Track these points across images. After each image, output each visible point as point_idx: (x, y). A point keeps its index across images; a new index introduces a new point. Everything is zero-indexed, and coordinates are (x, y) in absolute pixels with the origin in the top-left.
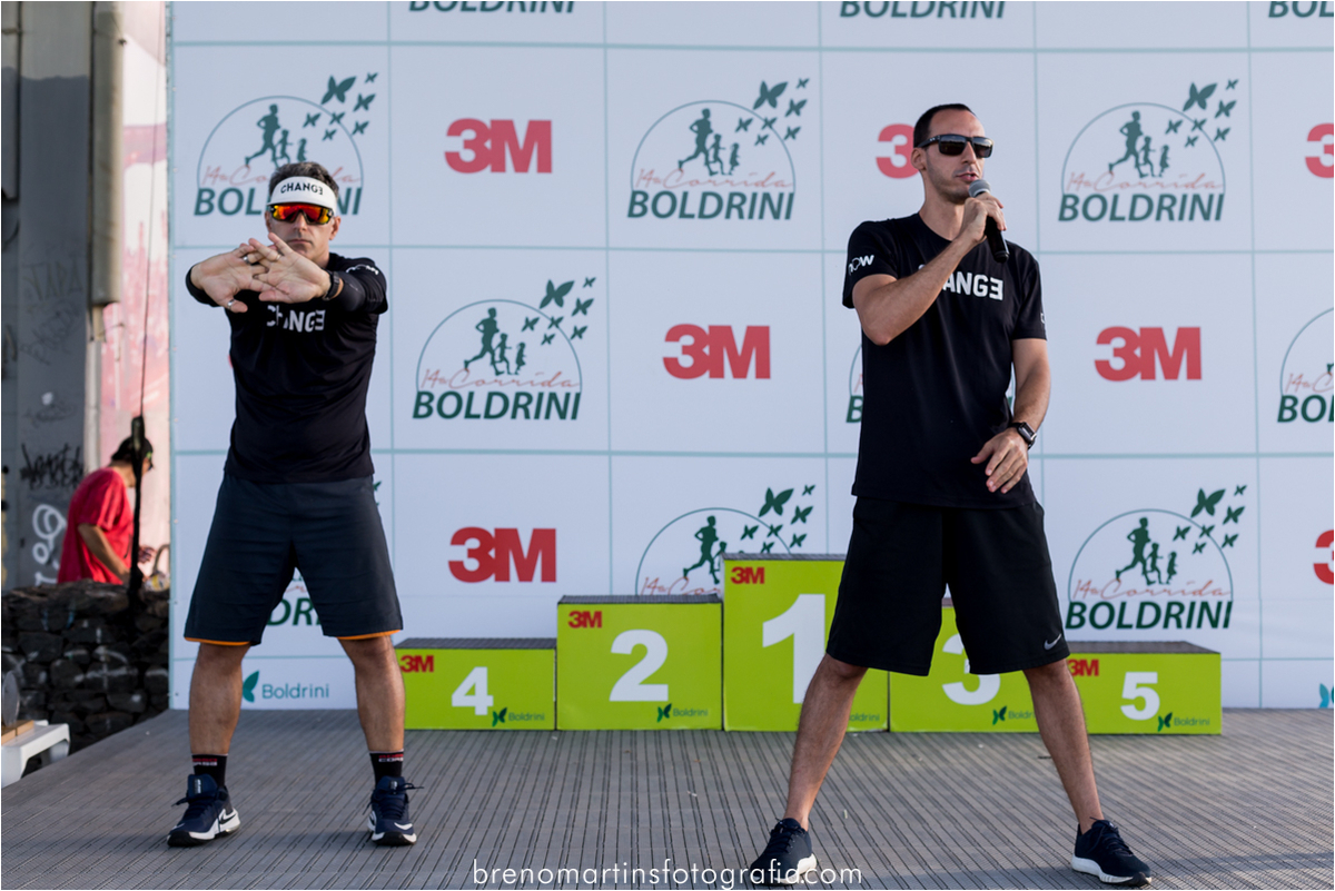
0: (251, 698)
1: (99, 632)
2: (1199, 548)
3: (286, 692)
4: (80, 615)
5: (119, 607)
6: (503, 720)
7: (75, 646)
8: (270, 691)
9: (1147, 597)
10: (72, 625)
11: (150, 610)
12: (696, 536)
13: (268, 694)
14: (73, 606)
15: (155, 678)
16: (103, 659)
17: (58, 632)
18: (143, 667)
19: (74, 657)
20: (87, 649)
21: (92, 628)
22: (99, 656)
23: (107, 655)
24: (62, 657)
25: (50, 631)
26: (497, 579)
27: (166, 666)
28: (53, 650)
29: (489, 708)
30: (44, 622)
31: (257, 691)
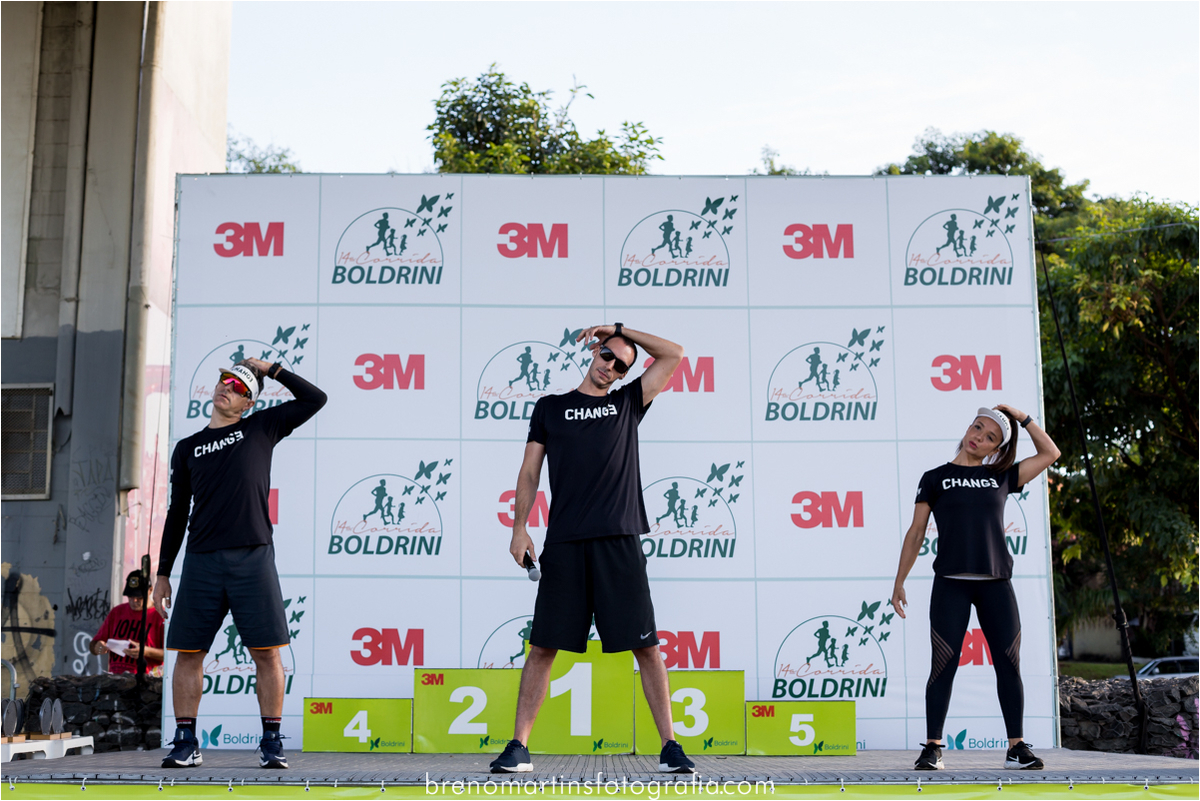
0: (215, 743)
1: (116, 703)
2: (863, 642)
3: (240, 740)
4: (104, 692)
5: (130, 687)
6: (377, 746)
7: (100, 712)
8: (229, 739)
9: (828, 676)
10: (98, 698)
11: (150, 688)
12: (519, 634)
13: (227, 741)
14: (99, 686)
15: (153, 735)
16: (118, 721)
17: (89, 703)
18: (145, 728)
19: (99, 720)
20: (107, 714)
21: (111, 701)
22: (116, 719)
23: (121, 719)
24: (91, 720)
25: (83, 702)
26: (383, 664)
27: (160, 727)
28: (85, 715)
29: (368, 738)
30: (80, 696)
31: (220, 738)
